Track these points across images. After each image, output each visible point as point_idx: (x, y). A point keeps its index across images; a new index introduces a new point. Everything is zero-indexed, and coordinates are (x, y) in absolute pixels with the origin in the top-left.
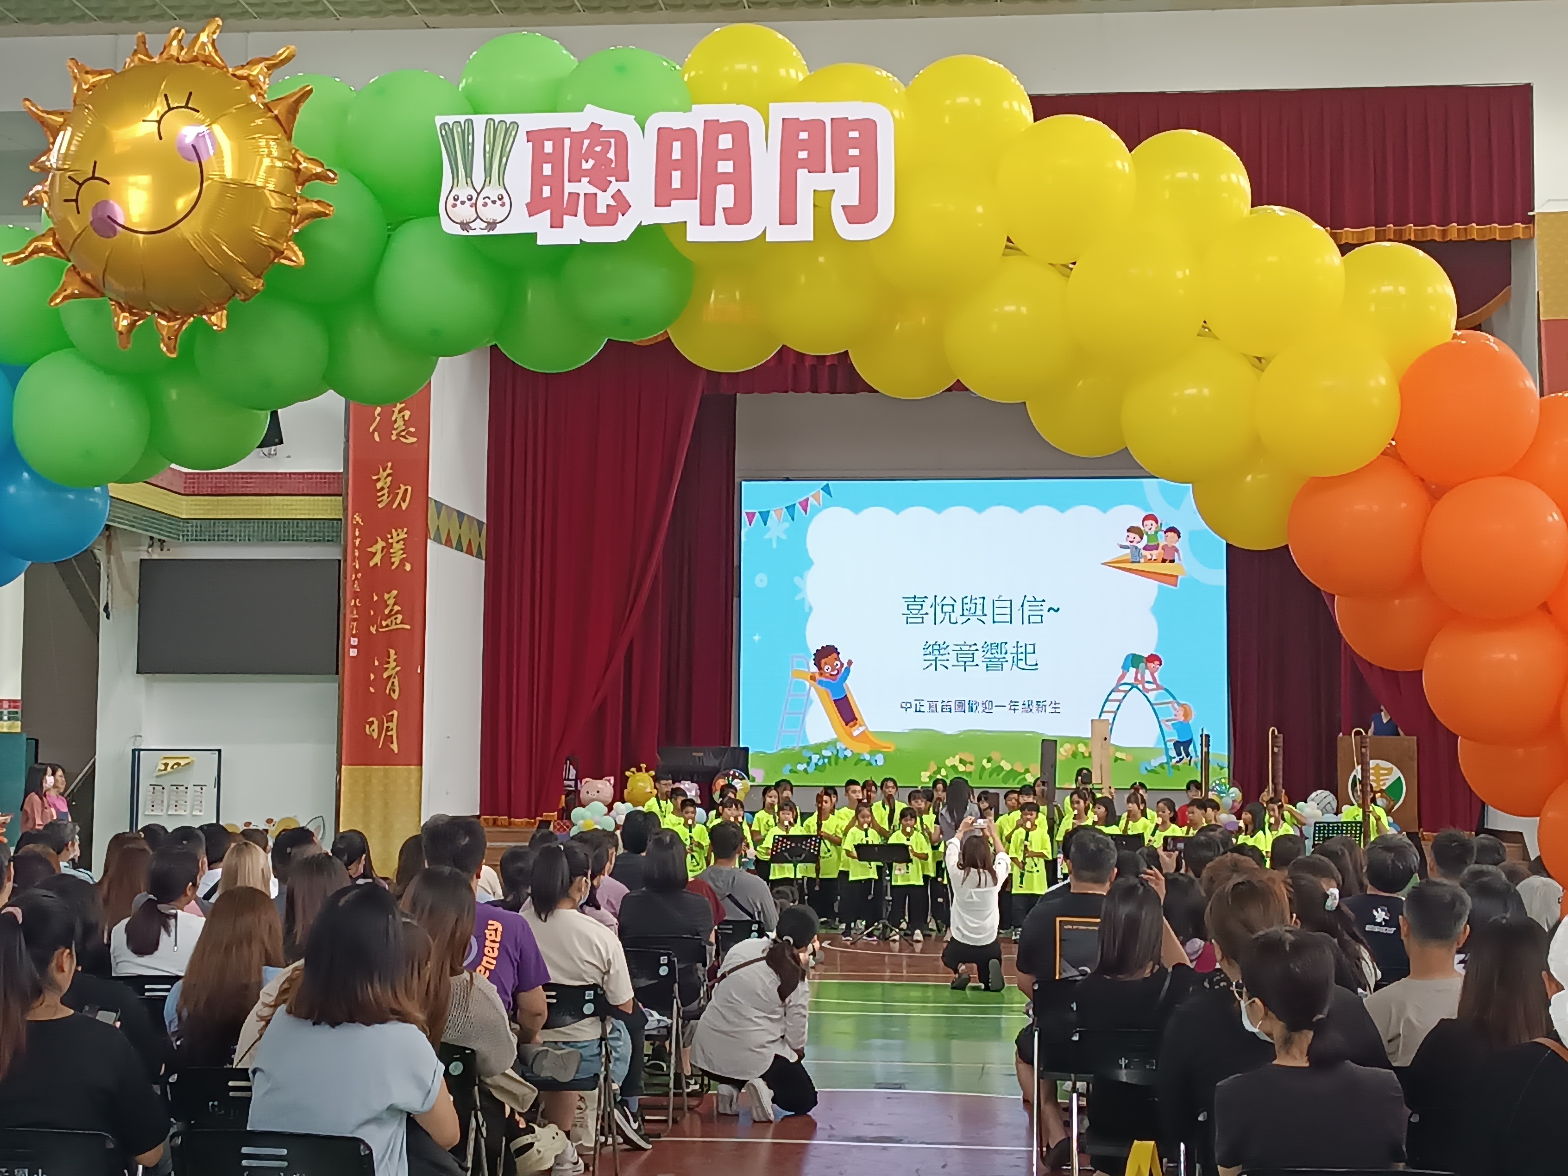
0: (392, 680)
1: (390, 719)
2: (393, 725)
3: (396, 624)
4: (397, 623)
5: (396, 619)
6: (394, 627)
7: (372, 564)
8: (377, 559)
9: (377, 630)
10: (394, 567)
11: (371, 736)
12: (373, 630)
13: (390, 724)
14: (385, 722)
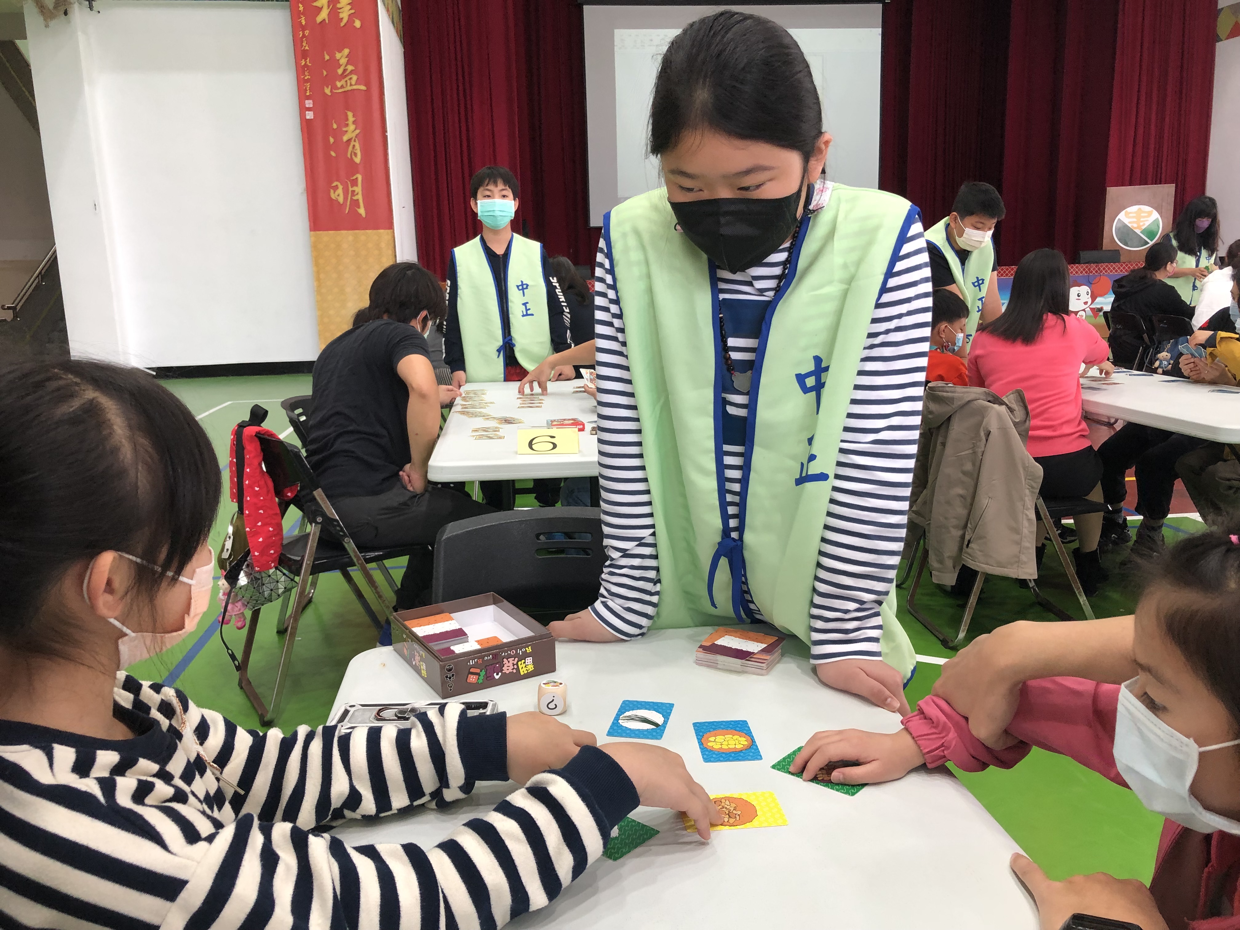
0: (352, 143)
1: (354, 183)
2: (358, 189)
3: (351, 85)
4: (353, 83)
5: (351, 79)
6: (349, 88)
7: (319, 19)
8: (324, 15)
9: (331, 91)
10: (342, 24)
11: (337, 200)
12: (328, 91)
13: (355, 188)
14: (350, 185)
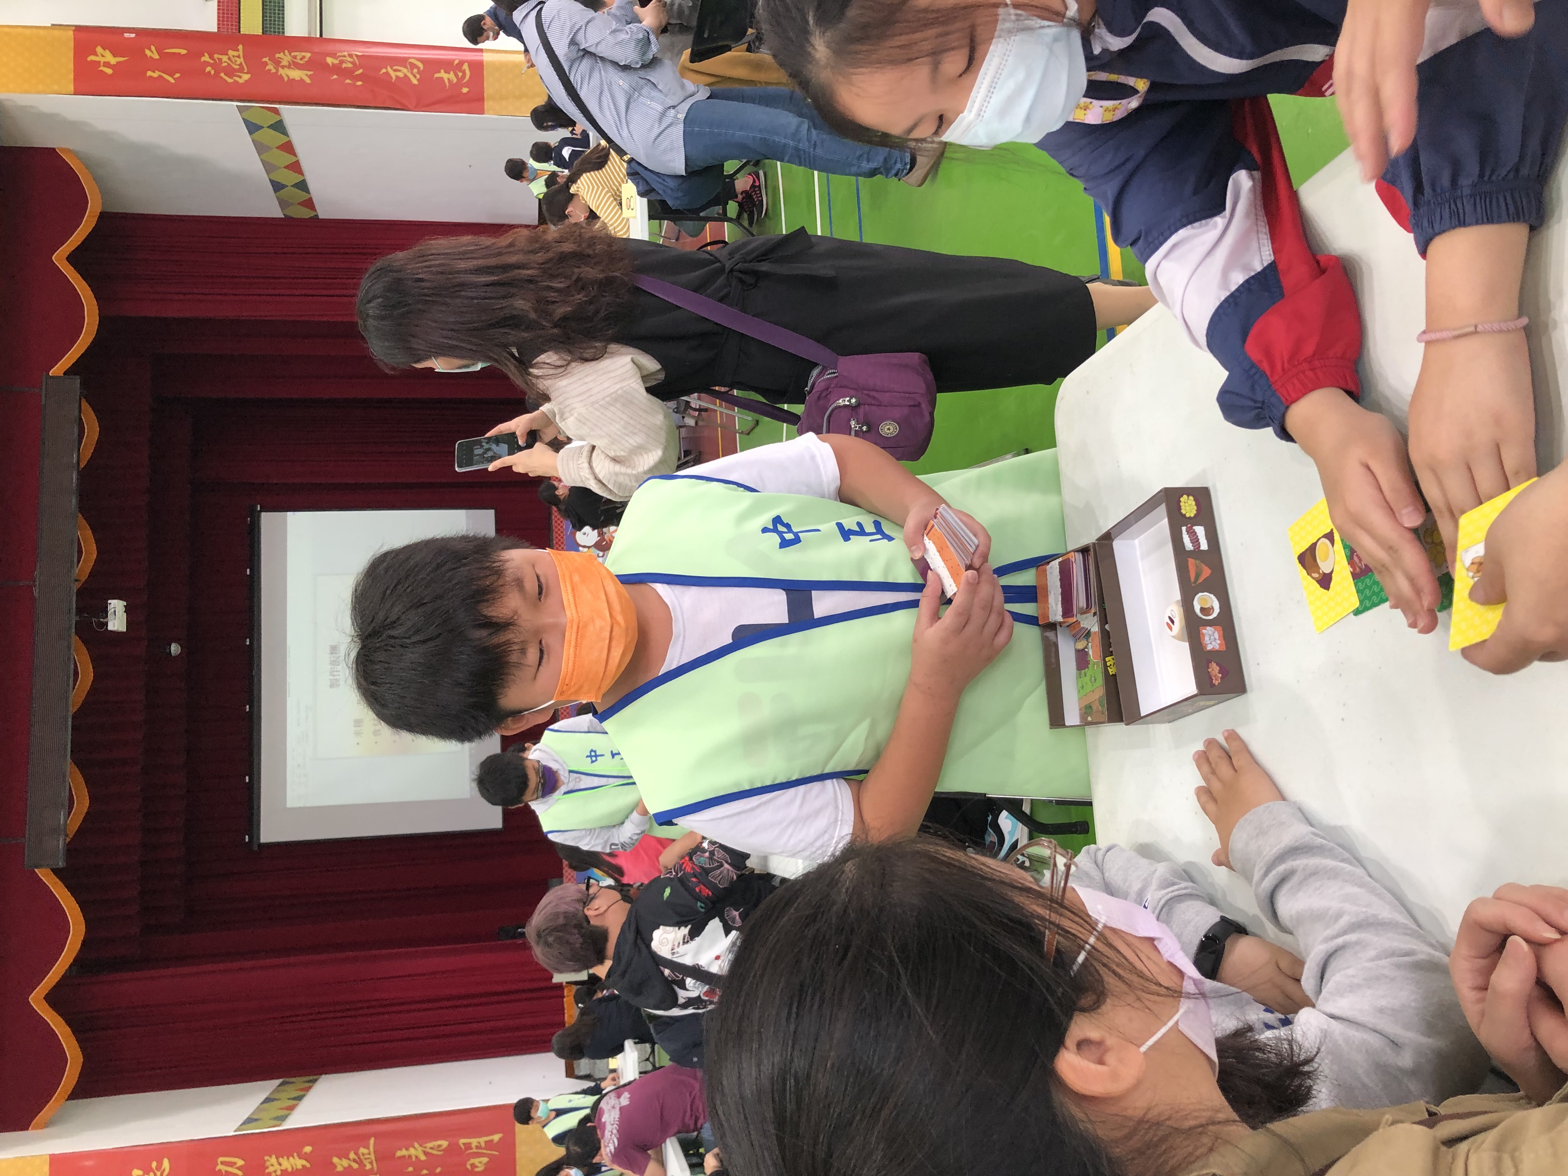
0: (428, 1150)
1: (468, 1146)
2: (474, 1142)
3: (369, 1154)
5: (363, 1155)
6: (373, 1157)
10: (308, 1165)
11: (485, 1164)
13: (473, 1146)
14: (471, 1151)
